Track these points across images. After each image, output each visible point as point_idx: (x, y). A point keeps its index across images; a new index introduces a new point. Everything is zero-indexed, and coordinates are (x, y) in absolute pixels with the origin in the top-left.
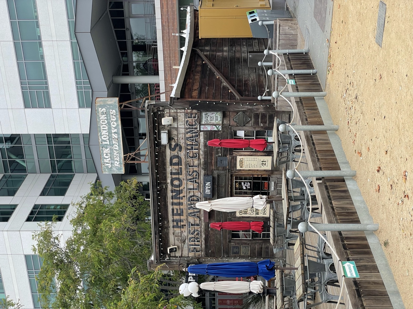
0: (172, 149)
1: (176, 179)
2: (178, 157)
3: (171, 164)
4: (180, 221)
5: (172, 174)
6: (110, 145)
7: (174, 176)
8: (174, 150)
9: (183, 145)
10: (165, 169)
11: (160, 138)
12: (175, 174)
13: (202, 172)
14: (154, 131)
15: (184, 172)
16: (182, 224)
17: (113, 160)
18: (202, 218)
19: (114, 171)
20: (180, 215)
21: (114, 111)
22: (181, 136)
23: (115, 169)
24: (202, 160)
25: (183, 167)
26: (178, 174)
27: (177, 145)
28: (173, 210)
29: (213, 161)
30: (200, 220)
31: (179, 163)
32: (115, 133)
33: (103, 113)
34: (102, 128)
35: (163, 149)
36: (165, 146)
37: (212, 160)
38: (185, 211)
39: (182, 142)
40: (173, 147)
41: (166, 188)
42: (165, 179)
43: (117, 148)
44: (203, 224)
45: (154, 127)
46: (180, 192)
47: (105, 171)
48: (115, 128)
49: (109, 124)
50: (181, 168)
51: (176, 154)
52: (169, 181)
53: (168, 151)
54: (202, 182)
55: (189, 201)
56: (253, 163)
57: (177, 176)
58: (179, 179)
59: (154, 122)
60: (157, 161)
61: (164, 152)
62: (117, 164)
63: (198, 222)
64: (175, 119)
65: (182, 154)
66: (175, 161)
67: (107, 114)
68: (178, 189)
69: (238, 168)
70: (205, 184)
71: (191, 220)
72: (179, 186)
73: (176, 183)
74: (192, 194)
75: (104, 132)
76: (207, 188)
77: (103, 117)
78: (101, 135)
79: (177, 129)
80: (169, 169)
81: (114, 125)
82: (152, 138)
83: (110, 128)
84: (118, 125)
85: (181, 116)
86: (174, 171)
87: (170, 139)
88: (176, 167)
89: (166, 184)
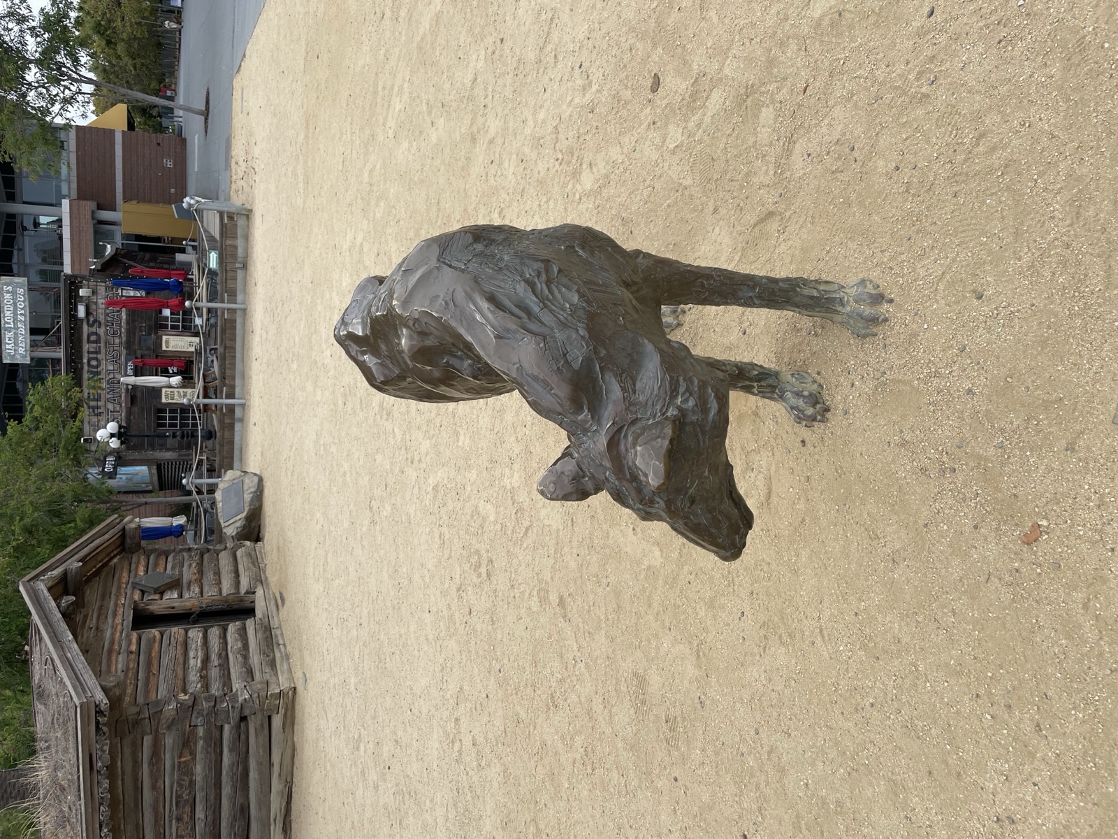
0: (90, 325)
1: (94, 358)
2: (96, 334)
3: (89, 341)
4: (98, 407)
5: (88, 352)
6: (14, 328)
7: (91, 356)
8: (92, 326)
9: (103, 321)
10: (81, 347)
11: (76, 310)
12: (92, 353)
13: (124, 352)
14: (70, 301)
15: (103, 351)
16: (99, 411)
17: (18, 345)
18: (123, 405)
19: (17, 359)
20: (97, 400)
21: (22, 290)
22: (100, 311)
23: (18, 357)
24: (124, 339)
25: (102, 345)
26: (96, 353)
27: (95, 321)
28: (89, 393)
29: (137, 340)
30: (121, 406)
31: (98, 341)
32: (21, 314)
33: (8, 292)
34: (6, 309)
35: (79, 323)
36: (82, 320)
37: (135, 339)
38: (103, 396)
39: (101, 318)
40: (91, 322)
41: (82, 368)
42: (81, 358)
43: (23, 333)
44: (124, 410)
45: (71, 297)
46: (98, 373)
47: (7, 359)
48: (22, 309)
49: (15, 304)
50: (100, 347)
51: (94, 330)
52: (85, 361)
53: (85, 327)
54: (124, 363)
55: (108, 384)
56: (180, 343)
57: (95, 356)
58: (97, 359)
59: (71, 291)
60: (72, 335)
61: (81, 328)
62: (21, 351)
63: (118, 409)
64: (94, 292)
65: (101, 331)
66: (93, 338)
67: (14, 293)
68: (95, 370)
69: (164, 348)
70: (126, 364)
71: (110, 406)
72: (97, 367)
73: (94, 363)
74: (112, 376)
75: (8, 313)
76: (129, 368)
77: (7, 296)
78: (4, 317)
79: (96, 303)
80: (86, 347)
81: (21, 305)
82: (68, 308)
83: (15, 309)
84: (25, 306)
85: (101, 289)
86: (91, 350)
87: (88, 313)
88: (95, 345)
89: (82, 363)
